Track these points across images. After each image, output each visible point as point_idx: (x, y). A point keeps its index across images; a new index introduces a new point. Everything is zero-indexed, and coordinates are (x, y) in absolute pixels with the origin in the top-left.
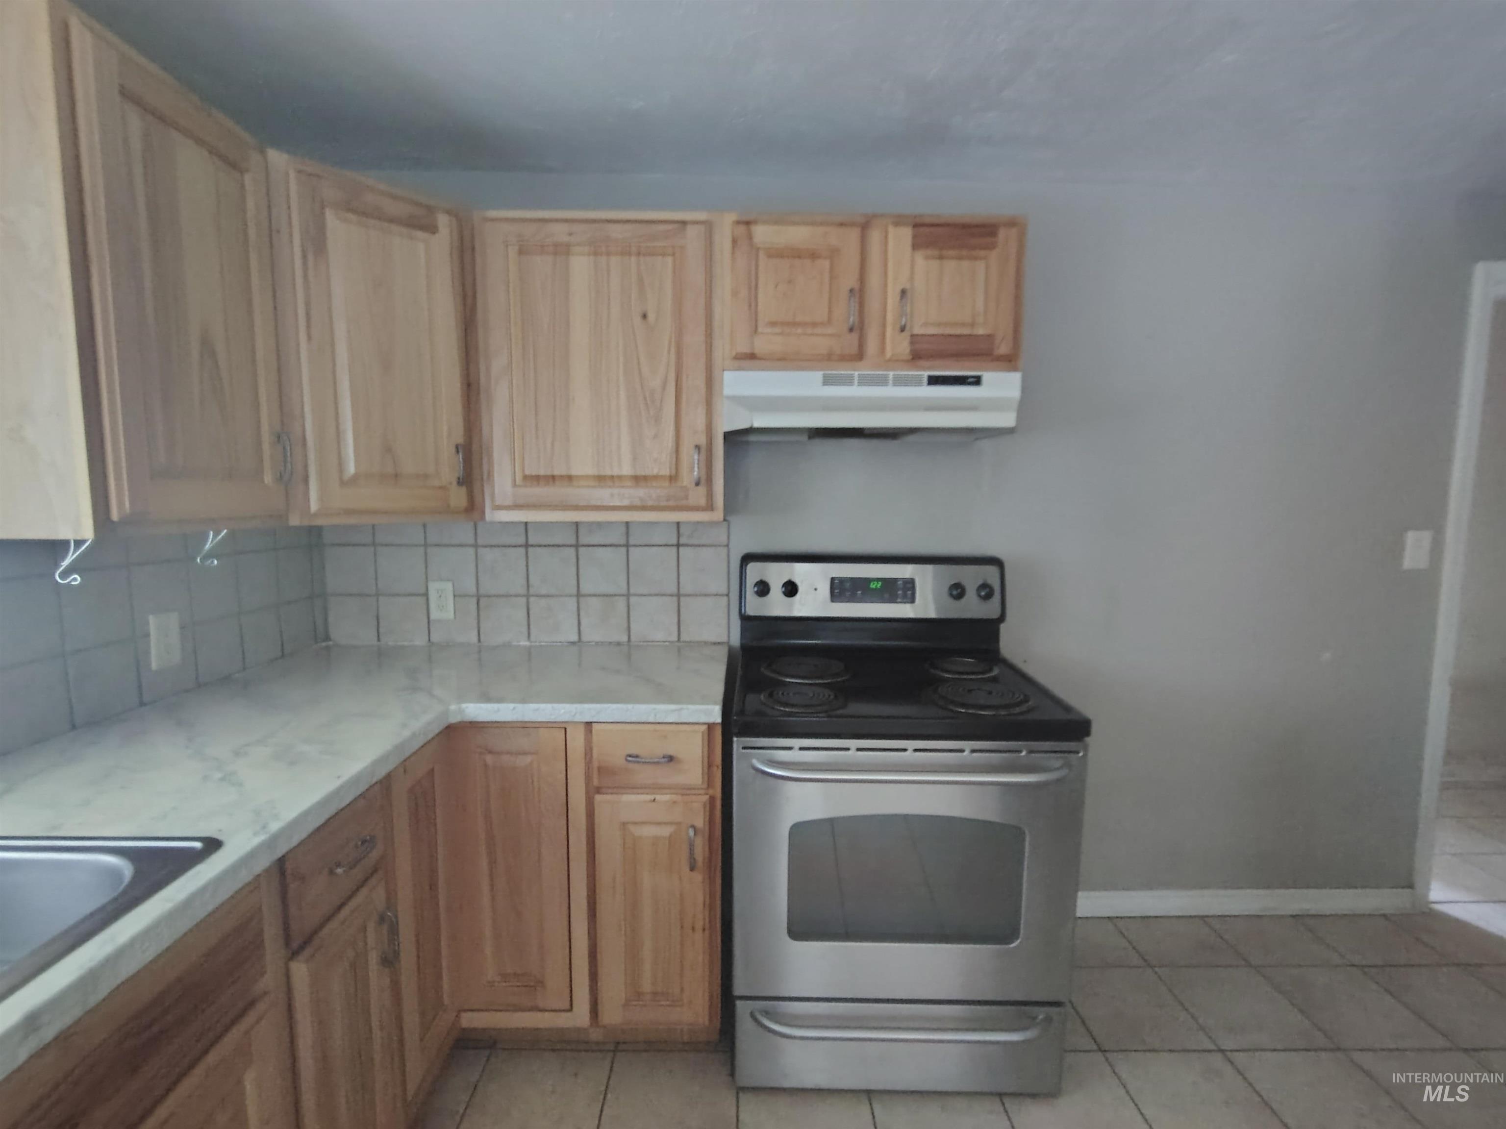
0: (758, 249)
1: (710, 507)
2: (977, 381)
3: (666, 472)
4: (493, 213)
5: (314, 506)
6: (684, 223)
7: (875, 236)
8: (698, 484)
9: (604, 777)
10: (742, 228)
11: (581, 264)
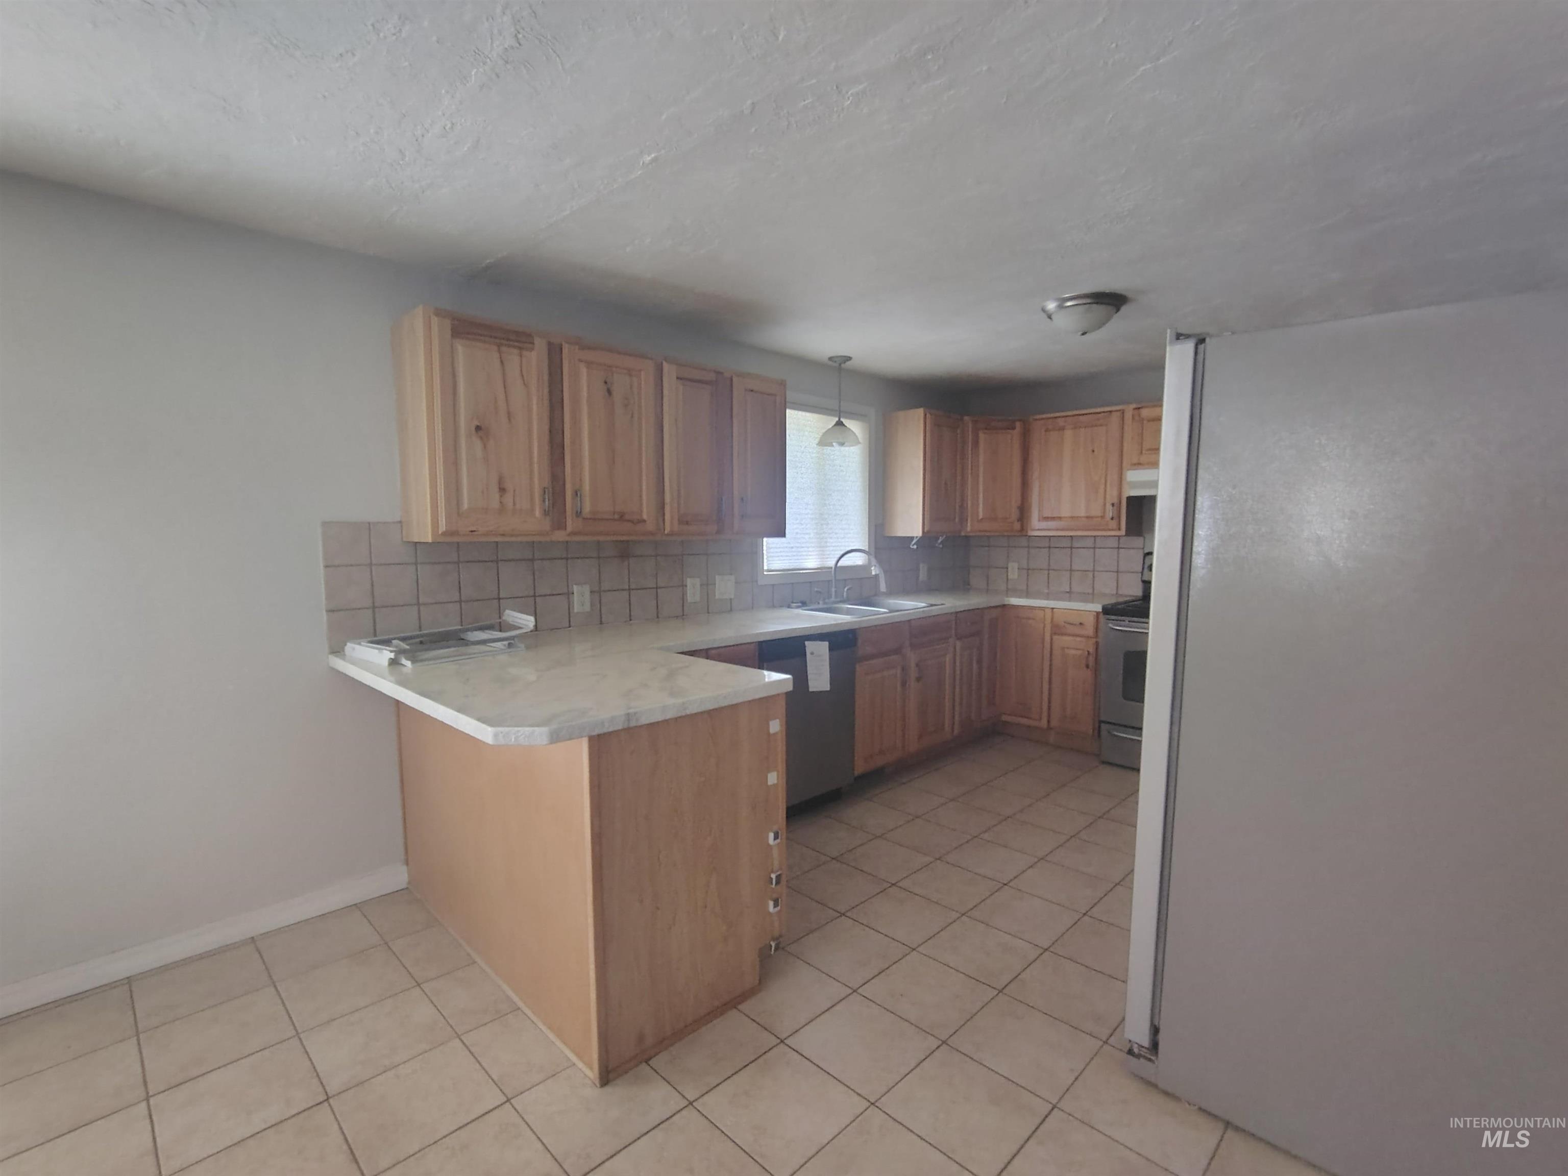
0: (1143, 419)
1: (1118, 529)
3: (1099, 514)
4: (1038, 417)
5: (969, 529)
6: (1111, 412)
8: (1112, 519)
9: (1057, 630)
10: (1136, 411)
11: (1068, 433)
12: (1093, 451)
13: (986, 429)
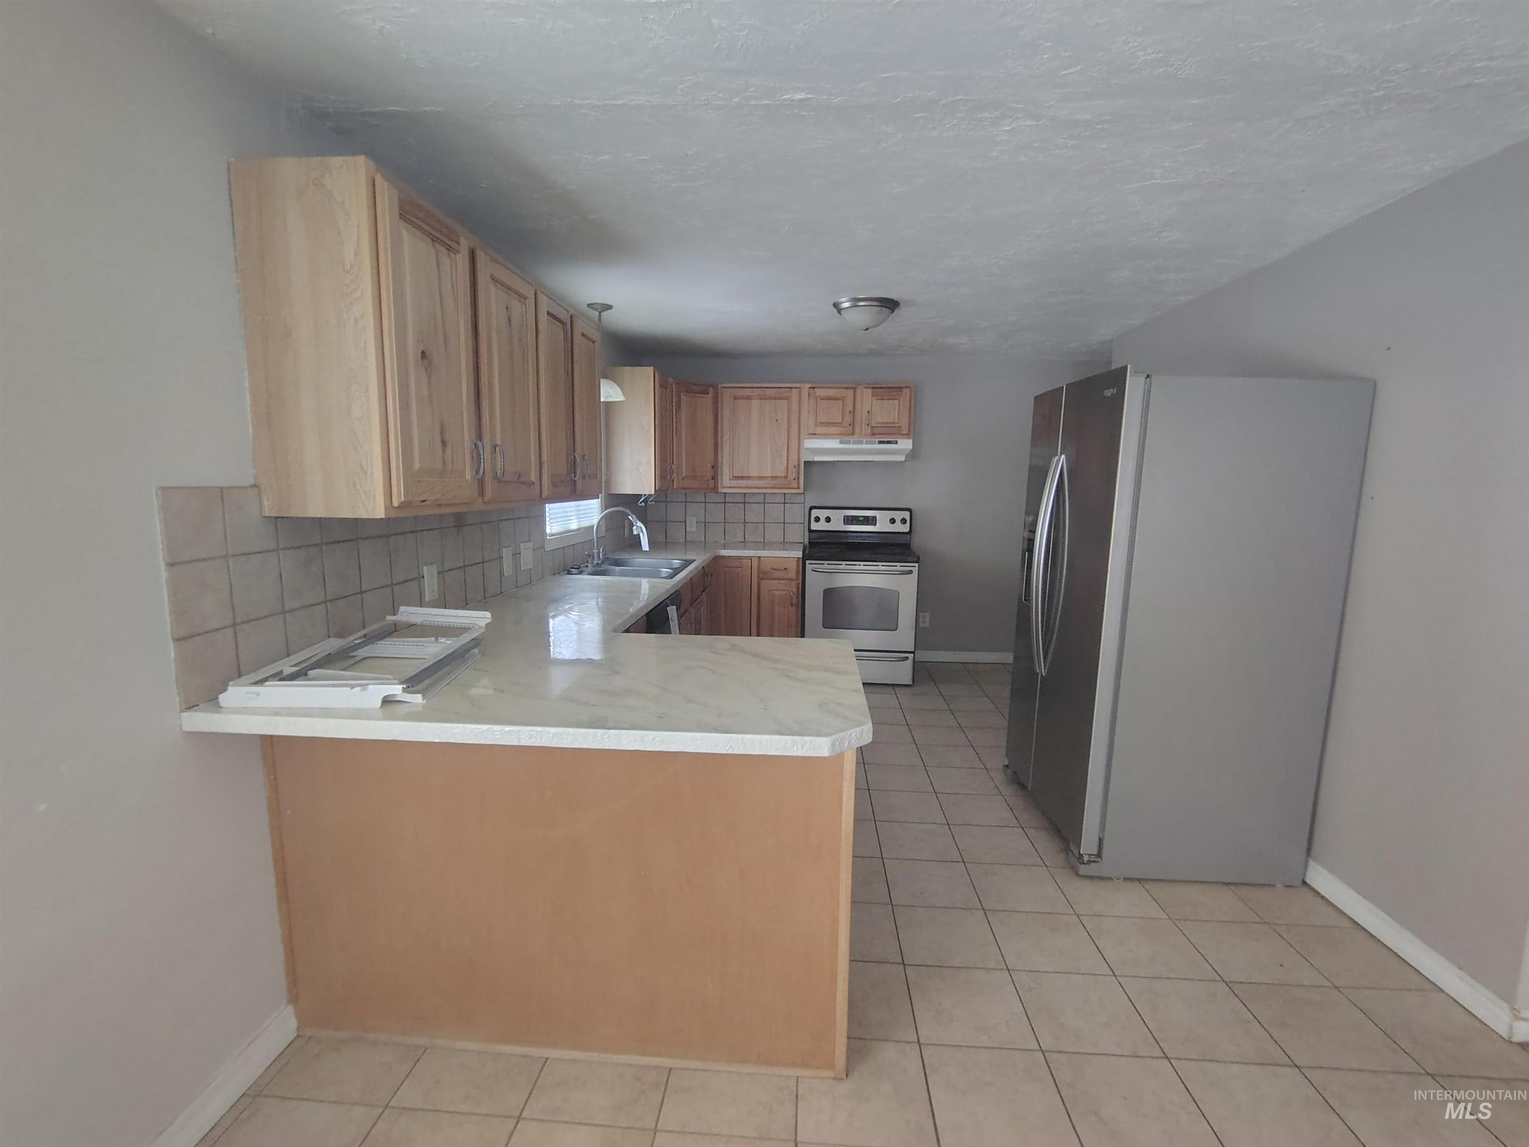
0: (817, 397)
1: (798, 488)
2: (896, 443)
3: (783, 475)
4: (727, 385)
5: (675, 486)
6: (791, 388)
7: (859, 391)
8: (794, 479)
9: (764, 575)
10: (812, 390)
11: (755, 403)
12: (777, 421)
13: (687, 392)
